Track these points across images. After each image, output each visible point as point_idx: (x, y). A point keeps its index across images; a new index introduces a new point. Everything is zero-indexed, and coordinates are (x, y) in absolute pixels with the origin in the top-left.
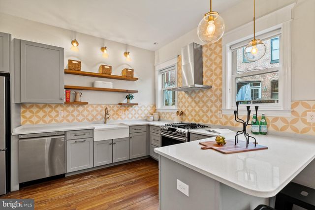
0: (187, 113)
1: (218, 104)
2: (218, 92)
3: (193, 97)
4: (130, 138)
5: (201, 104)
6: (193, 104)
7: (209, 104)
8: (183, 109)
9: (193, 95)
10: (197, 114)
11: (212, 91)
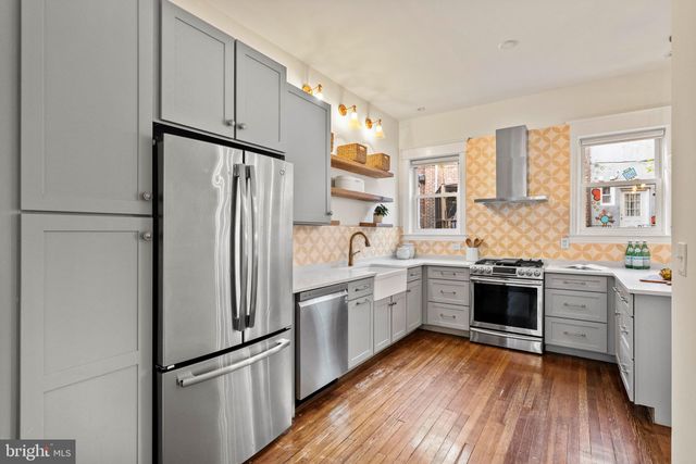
0: (489, 241)
1: (561, 227)
2: (561, 209)
3: (506, 214)
4: (408, 291)
5: (524, 227)
6: (506, 226)
7: (542, 227)
8: (481, 235)
9: (506, 211)
10: (515, 243)
11: (548, 206)
